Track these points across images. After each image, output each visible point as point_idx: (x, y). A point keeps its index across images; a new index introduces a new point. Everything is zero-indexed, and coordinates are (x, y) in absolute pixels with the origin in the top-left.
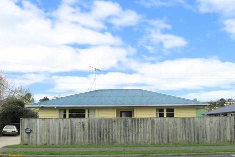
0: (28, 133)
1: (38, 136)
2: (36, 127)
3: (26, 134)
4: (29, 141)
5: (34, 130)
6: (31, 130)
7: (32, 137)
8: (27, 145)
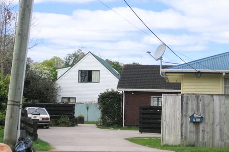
0: (197, 124)
1: (217, 129)
2: (213, 113)
3: (192, 124)
4: (197, 139)
5: (206, 117)
6: (202, 118)
7: (203, 131)
8: (193, 146)
